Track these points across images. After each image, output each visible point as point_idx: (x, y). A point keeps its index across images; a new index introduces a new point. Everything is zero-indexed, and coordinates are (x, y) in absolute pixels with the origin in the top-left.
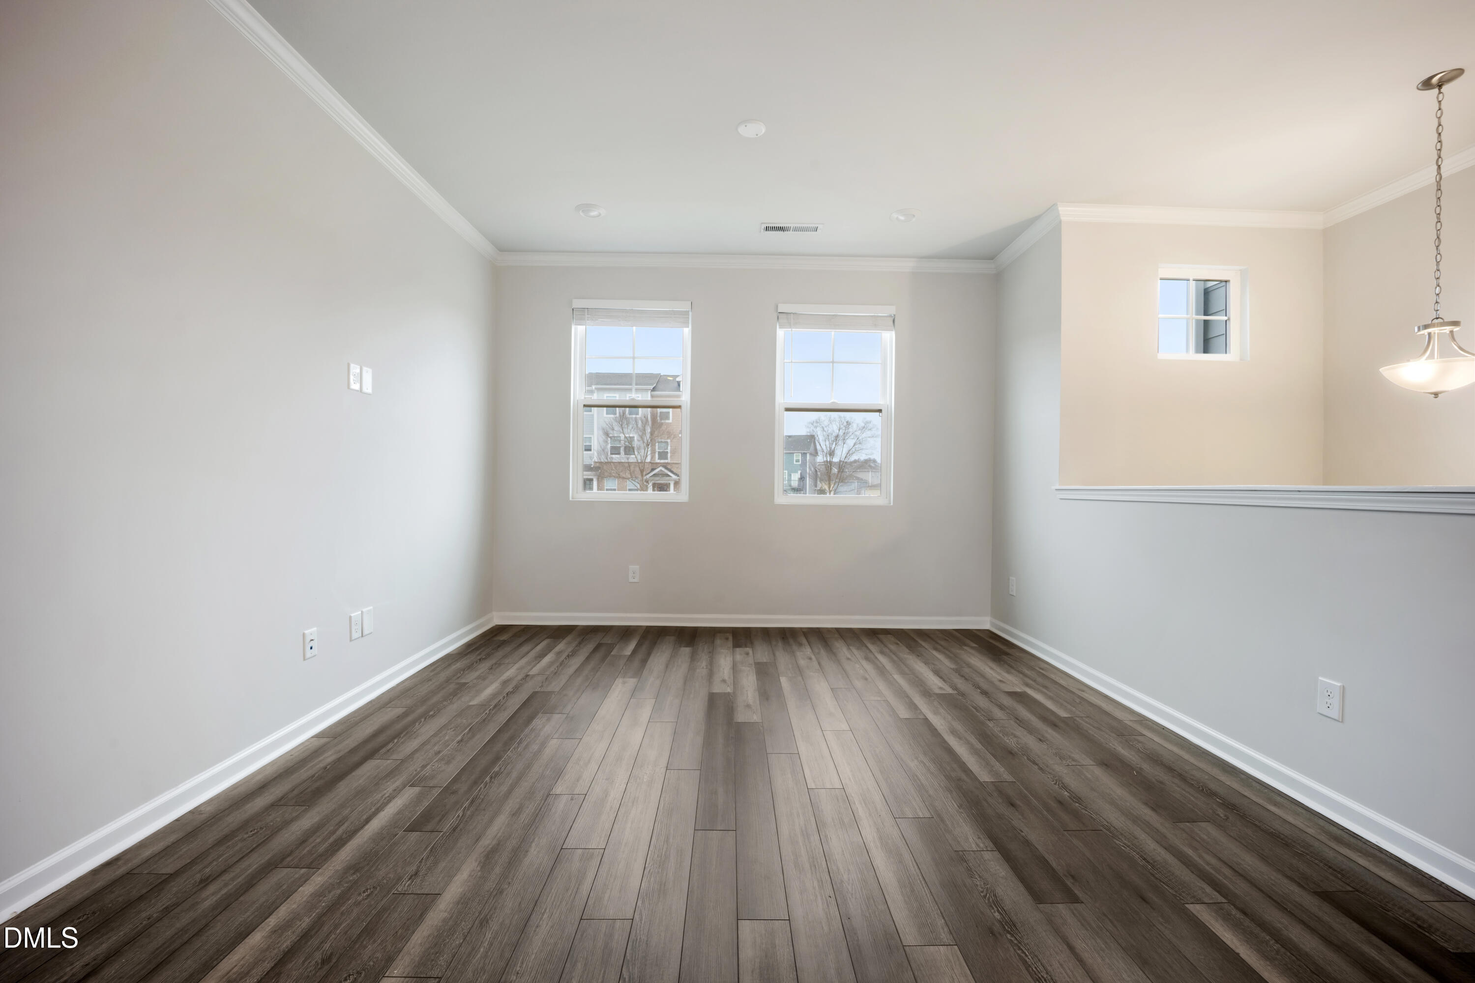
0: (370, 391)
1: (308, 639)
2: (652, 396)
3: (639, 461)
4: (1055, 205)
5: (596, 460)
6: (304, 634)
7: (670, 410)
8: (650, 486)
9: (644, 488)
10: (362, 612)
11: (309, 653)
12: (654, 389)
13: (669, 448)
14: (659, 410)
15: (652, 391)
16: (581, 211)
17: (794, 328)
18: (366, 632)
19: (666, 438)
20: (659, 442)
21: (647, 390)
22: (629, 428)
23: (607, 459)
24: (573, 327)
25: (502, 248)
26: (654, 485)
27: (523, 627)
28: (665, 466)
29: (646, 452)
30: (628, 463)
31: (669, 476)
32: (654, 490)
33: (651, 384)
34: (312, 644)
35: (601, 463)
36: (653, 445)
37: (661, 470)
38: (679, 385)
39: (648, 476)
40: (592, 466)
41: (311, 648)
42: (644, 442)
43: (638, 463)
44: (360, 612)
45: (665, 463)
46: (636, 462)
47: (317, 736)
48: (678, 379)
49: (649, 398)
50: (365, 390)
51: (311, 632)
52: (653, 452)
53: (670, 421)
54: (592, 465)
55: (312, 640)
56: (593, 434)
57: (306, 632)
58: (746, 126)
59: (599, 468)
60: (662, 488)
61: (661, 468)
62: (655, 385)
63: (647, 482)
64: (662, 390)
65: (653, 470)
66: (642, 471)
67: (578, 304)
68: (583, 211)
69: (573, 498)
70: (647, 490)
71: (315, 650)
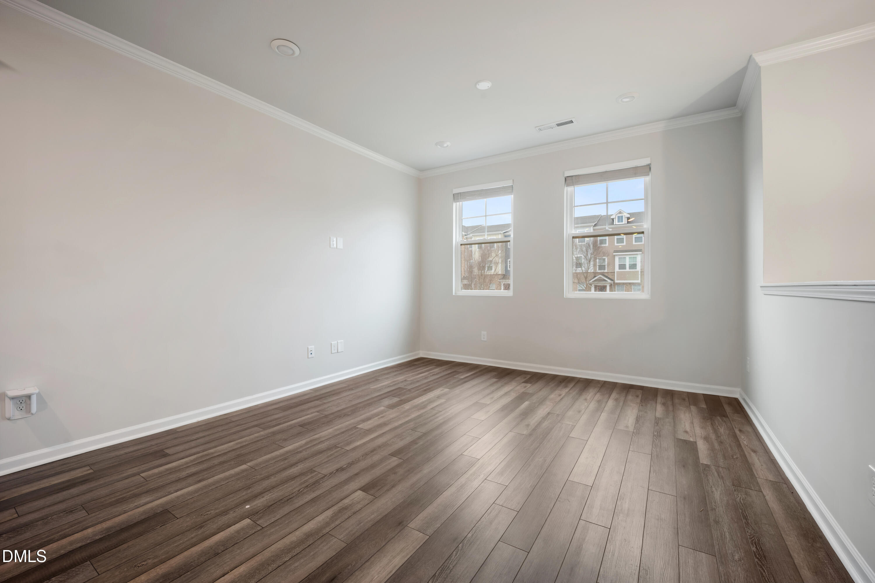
0: (342, 247)
1: (309, 350)
2: (594, 230)
3: (584, 272)
4: (751, 56)
6: (308, 348)
7: (607, 238)
8: (593, 289)
9: (588, 289)
10: (337, 342)
11: (310, 356)
12: (595, 225)
13: (606, 262)
14: (599, 238)
15: (594, 226)
16: (438, 146)
17: (575, 185)
18: (339, 351)
19: (602, 256)
20: (599, 259)
21: (590, 226)
22: (577, 251)
24: (454, 204)
25: (422, 170)
26: (596, 287)
27: (431, 359)
28: (603, 274)
29: (588, 265)
30: (576, 273)
31: (606, 281)
32: (595, 291)
33: (593, 222)
34: (311, 352)
36: (595, 261)
37: (600, 277)
38: (613, 221)
39: (591, 281)
41: (311, 354)
42: (587, 259)
43: (583, 273)
44: (336, 342)
45: (603, 272)
46: (581, 273)
47: (311, 390)
48: (612, 217)
49: (592, 231)
50: (338, 247)
51: (311, 347)
52: (595, 265)
53: (607, 245)
55: (311, 351)
57: (309, 347)
58: (479, 85)
60: (603, 289)
61: (601, 276)
62: (596, 222)
63: (591, 285)
64: (601, 225)
65: (595, 277)
66: (586, 278)
67: (455, 191)
68: (439, 145)
69: (455, 294)
70: (590, 290)
71: (313, 355)
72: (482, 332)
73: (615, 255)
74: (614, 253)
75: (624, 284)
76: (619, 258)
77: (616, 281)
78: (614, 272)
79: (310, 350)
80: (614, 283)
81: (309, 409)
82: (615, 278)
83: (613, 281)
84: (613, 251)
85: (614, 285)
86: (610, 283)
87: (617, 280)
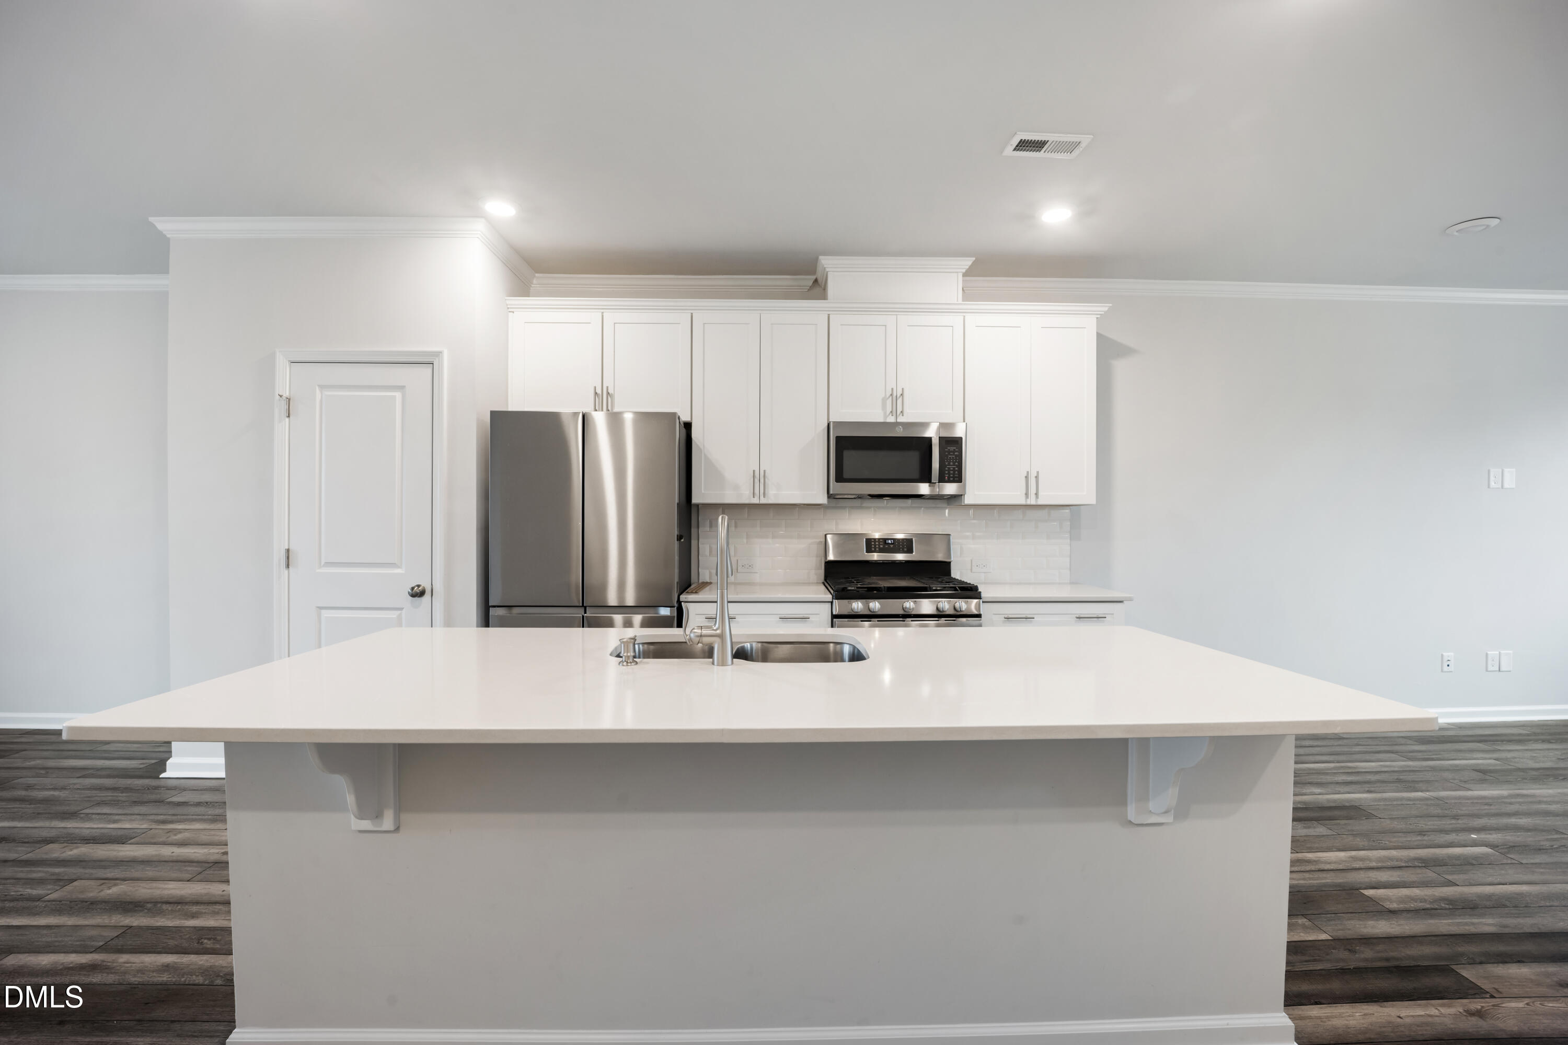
0: (1512, 486)
6: (1442, 655)
10: (1499, 653)
11: (1446, 668)
18: (1502, 668)
34: (1449, 663)
41: (1448, 666)
44: (1497, 652)
47: (1449, 724)
50: (1507, 486)
51: (1448, 655)
55: (1449, 660)
57: (1444, 654)
71: (1451, 668)
79: (1446, 659)
81: (1472, 751)
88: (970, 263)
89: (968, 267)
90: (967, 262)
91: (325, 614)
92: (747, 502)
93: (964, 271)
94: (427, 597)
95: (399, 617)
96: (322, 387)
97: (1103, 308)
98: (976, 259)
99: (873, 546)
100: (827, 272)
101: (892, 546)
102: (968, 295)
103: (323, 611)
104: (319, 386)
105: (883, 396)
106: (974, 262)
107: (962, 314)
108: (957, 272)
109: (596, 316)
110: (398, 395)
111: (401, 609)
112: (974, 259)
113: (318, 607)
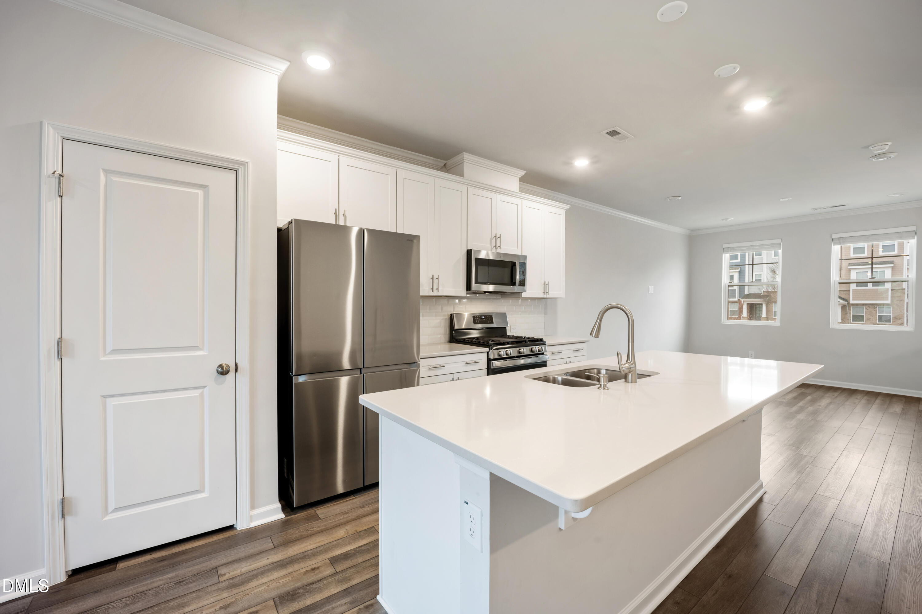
0: (653, 292)
5: (765, 291)
23: (774, 289)
24: (723, 255)
25: (693, 230)
35: (768, 292)
40: (761, 295)
54: (762, 293)
56: (763, 271)
59: (767, 296)
67: (725, 246)
69: (723, 323)
72: (750, 352)
73: (850, 270)
74: (849, 266)
75: (863, 305)
76: (856, 272)
77: (852, 302)
78: (849, 290)
80: (849, 303)
82: (849, 297)
83: (847, 301)
84: (847, 264)
85: (848, 307)
86: (842, 304)
87: (853, 300)
88: (524, 174)
89: (522, 175)
90: (522, 173)
91: (112, 402)
92: (427, 294)
93: (520, 177)
94: (232, 374)
95: (202, 395)
96: (106, 171)
97: (567, 207)
98: (527, 173)
99: (476, 320)
100: (464, 162)
101: (484, 320)
102: (521, 190)
103: (108, 400)
104: (103, 170)
105: (490, 237)
106: (525, 174)
107: (521, 199)
108: (517, 177)
109: (333, 157)
110: (200, 192)
111: (204, 387)
112: (526, 172)
113: (102, 396)
